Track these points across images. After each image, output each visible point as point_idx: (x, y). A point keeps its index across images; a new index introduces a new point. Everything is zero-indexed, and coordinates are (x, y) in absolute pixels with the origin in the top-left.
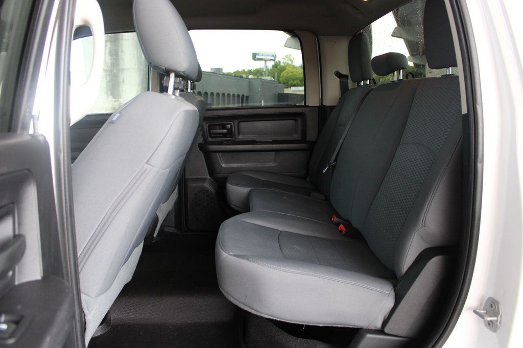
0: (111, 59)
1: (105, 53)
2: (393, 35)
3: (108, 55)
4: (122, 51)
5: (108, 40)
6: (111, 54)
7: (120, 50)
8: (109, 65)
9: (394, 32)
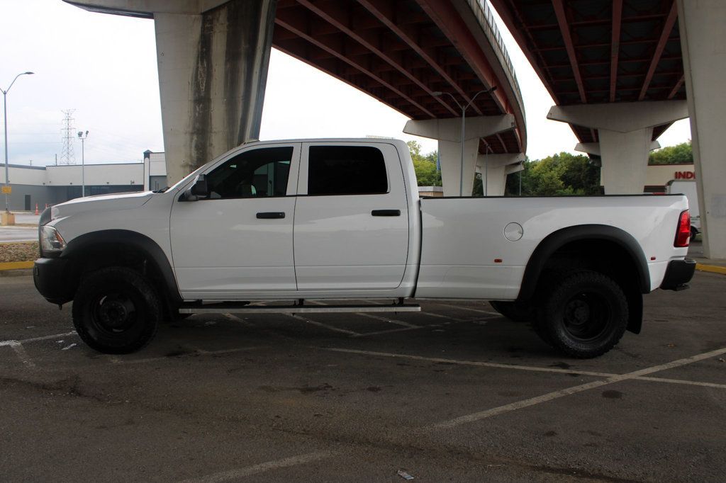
0: (197, 153)
1: (191, 147)
2: (549, 117)
3: (193, 149)
4: (211, 145)
5: (195, 132)
6: (197, 147)
7: (208, 144)
8: (195, 160)
9: (550, 113)
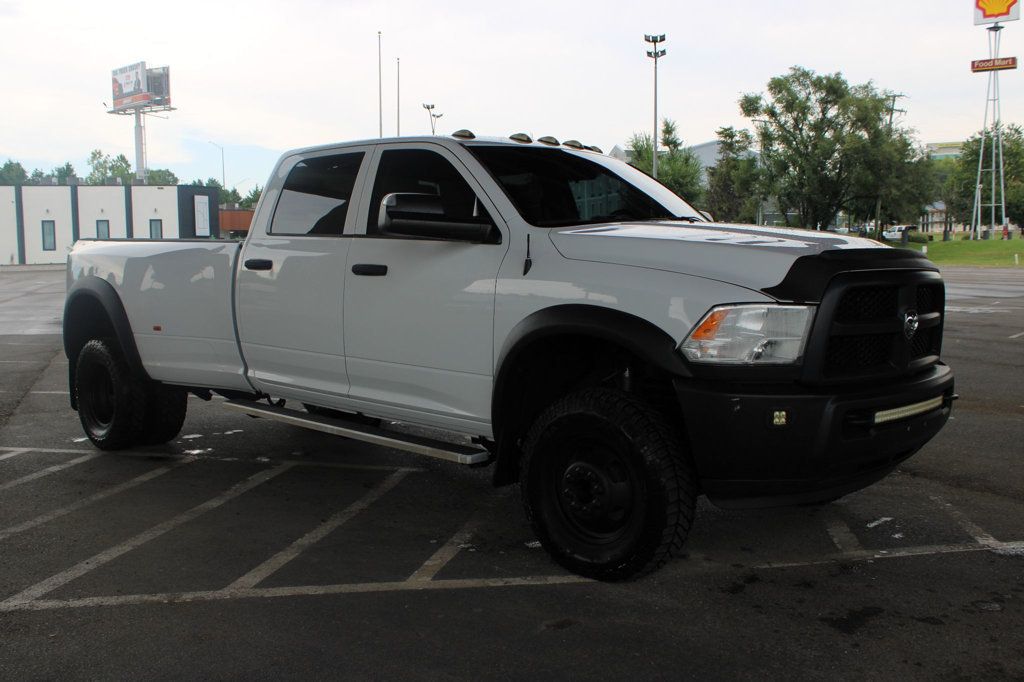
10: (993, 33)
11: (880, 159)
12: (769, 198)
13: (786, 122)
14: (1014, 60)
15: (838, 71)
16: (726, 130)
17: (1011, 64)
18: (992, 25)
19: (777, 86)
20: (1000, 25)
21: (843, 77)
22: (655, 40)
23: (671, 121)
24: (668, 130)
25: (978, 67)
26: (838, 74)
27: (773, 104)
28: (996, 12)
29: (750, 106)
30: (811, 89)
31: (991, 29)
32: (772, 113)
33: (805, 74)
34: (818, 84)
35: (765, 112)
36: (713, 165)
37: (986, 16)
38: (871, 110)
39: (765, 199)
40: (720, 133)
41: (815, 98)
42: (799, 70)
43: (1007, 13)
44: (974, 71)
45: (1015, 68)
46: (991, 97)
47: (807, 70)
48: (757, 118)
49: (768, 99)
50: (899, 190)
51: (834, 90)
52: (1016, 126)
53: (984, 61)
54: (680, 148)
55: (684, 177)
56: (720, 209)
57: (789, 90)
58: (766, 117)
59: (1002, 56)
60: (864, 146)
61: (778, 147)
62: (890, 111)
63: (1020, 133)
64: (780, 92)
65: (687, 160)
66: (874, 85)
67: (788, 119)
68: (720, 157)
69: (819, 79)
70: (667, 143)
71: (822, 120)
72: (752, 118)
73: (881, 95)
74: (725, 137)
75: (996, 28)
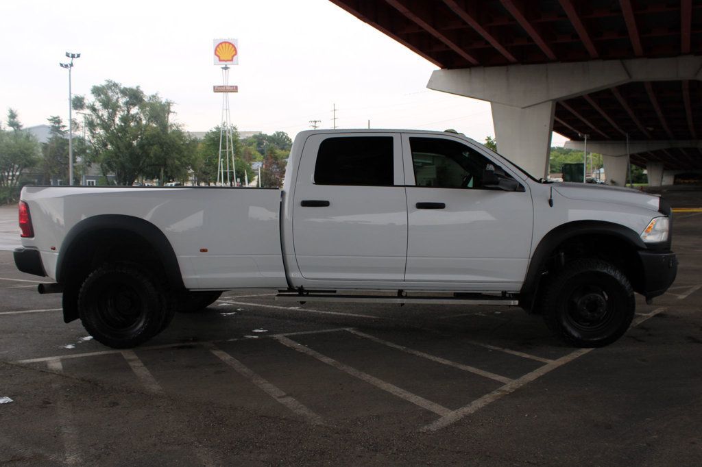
10: (224, 70)
11: (168, 141)
12: (93, 164)
13: (102, 115)
14: (236, 87)
15: (138, 85)
16: (55, 118)
17: (234, 89)
18: (224, 66)
19: (97, 91)
20: (228, 66)
21: (141, 89)
22: (73, 56)
23: (14, 109)
24: (13, 116)
25: (217, 89)
26: (138, 87)
27: (94, 102)
28: (226, 59)
29: (78, 103)
30: (120, 95)
31: (223, 68)
32: (94, 109)
33: (116, 85)
34: (124, 92)
35: (88, 107)
36: (45, 142)
37: (220, 60)
38: (159, 111)
39: (89, 166)
40: (50, 120)
41: (122, 101)
42: (111, 82)
43: (232, 60)
44: (215, 92)
45: (237, 92)
46: (225, 108)
47: (116, 82)
48: (81, 111)
49: (90, 99)
50: (179, 161)
51: (135, 97)
52: (234, 125)
53: (220, 86)
54: (21, 128)
55: (27, 149)
56: (53, 172)
57: (106, 94)
58: (88, 111)
59: (230, 84)
60: (158, 133)
61: (100, 131)
62: (169, 112)
63: (236, 129)
64: (99, 95)
65: (28, 137)
66: (159, 96)
67: (104, 113)
68: (51, 136)
69: (125, 89)
70: (11, 124)
71: (127, 115)
72: (77, 111)
73: (164, 101)
74: (54, 123)
75: (226, 68)
